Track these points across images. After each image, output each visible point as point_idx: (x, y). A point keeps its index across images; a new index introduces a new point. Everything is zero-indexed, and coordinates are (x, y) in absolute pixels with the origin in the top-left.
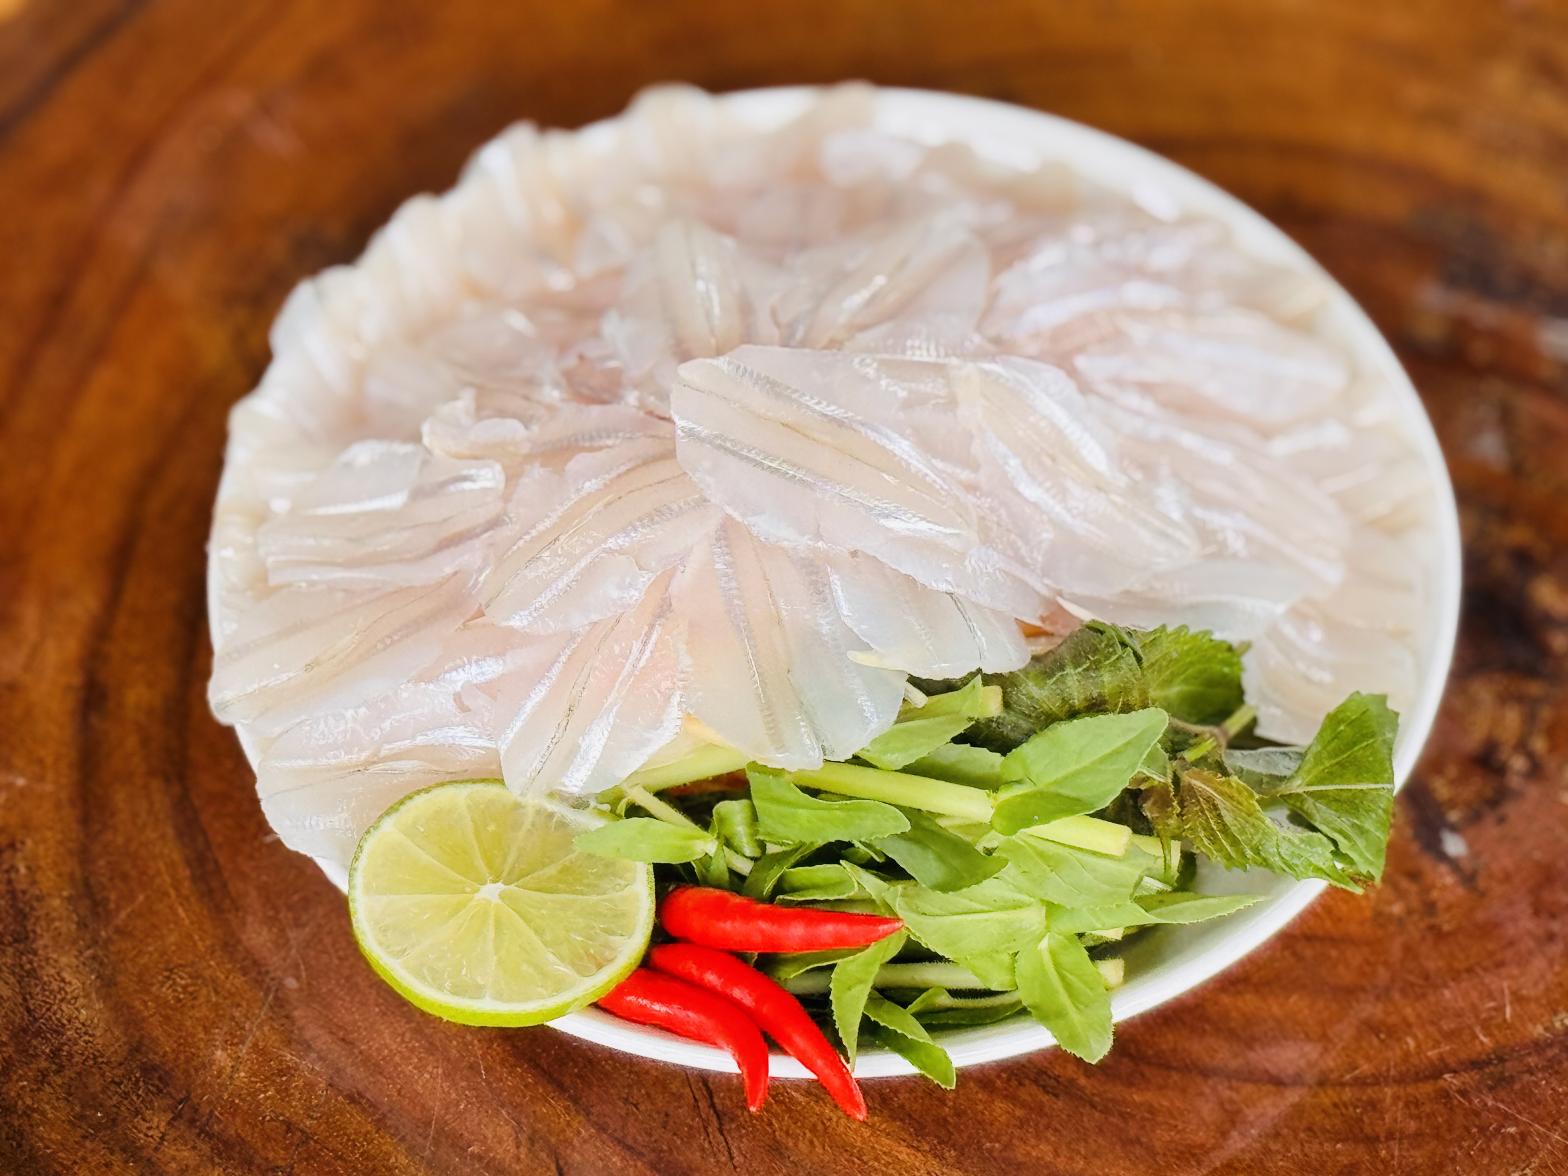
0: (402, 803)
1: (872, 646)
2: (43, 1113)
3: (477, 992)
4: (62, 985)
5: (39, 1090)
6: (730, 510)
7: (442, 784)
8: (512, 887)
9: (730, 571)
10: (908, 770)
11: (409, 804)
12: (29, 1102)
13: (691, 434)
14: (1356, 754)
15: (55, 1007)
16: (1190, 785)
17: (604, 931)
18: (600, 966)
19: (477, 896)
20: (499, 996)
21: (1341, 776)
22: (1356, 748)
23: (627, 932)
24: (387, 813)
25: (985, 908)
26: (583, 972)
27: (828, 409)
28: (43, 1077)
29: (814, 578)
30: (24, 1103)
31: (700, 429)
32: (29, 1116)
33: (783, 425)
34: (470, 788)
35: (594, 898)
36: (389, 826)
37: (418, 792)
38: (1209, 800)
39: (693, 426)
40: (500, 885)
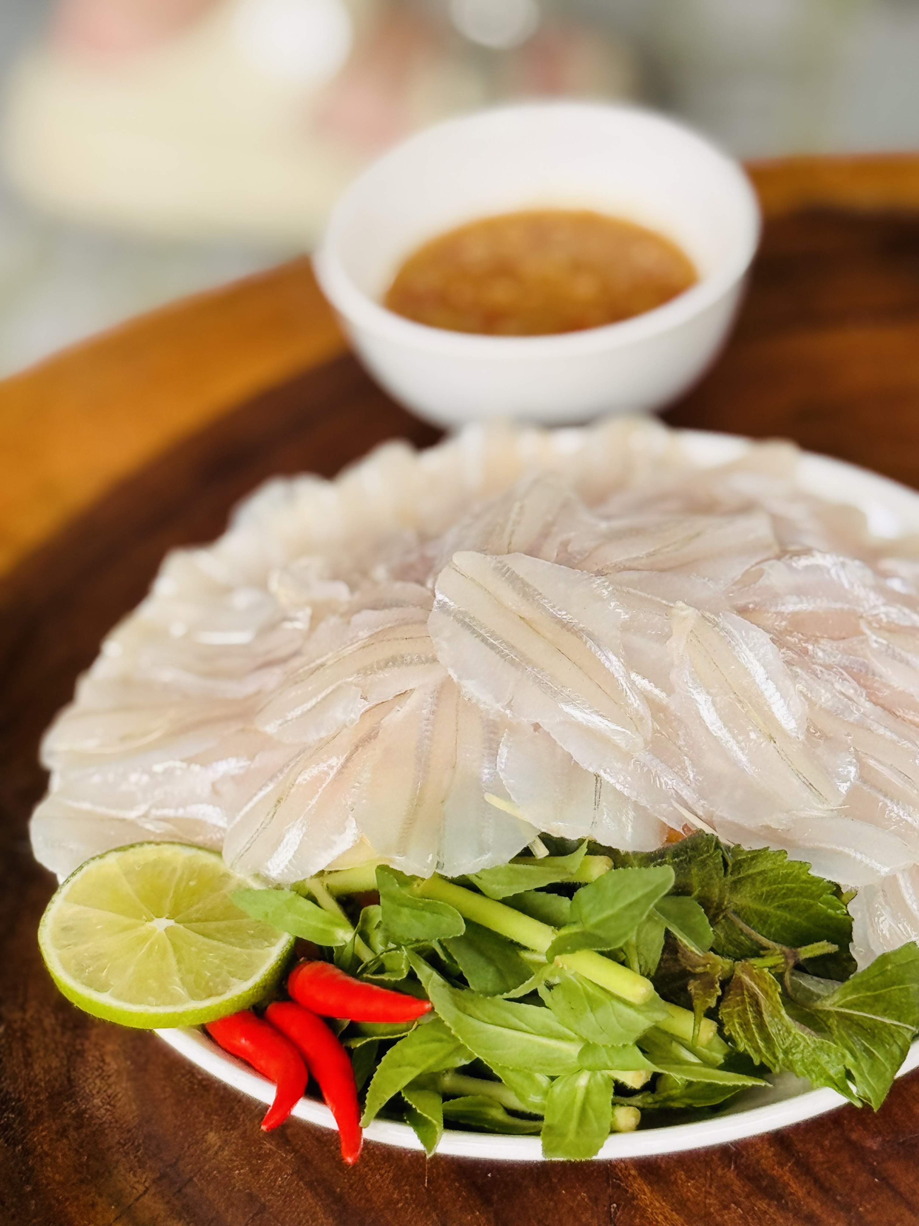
0: (132, 846)
1: (513, 797)
2: (55, 1159)
3: (101, 988)
4: (101, 1064)
5: (58, 1140)
6: (451, 672)
7: (173, 843)
8: (181, 926)
9: (432, 717)
10: (506, 902)
11: (138, 849)
12: (46, 1148)
13: (443, 606)
14: (892, 992)
15: (90, 1080)
16: (740, 978)
17: (229, 972)
18: (210, 996)
19: (148, 924)
20: (119, 997)
21: (872, 1006)
22: (893, 988)
23: (245, 978)
24: (116, 850)
25: (532, 1031)
26: (194, 996)
27: (560, 613)
28: (63, 1133)
29: (492, 736)
30: (42, 1147)
31: (452, 604)
32: (42, 1159)
33: (520, 617)
34: (193, 852)
35: (238, 949)
36: (112, 859)
37: (150, 843)
38: (753, 997)
39: (447, 600)
40: (171, 922)
